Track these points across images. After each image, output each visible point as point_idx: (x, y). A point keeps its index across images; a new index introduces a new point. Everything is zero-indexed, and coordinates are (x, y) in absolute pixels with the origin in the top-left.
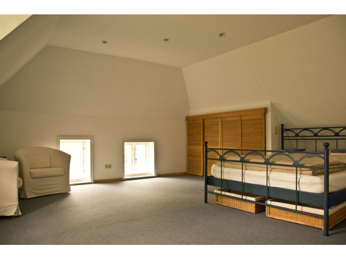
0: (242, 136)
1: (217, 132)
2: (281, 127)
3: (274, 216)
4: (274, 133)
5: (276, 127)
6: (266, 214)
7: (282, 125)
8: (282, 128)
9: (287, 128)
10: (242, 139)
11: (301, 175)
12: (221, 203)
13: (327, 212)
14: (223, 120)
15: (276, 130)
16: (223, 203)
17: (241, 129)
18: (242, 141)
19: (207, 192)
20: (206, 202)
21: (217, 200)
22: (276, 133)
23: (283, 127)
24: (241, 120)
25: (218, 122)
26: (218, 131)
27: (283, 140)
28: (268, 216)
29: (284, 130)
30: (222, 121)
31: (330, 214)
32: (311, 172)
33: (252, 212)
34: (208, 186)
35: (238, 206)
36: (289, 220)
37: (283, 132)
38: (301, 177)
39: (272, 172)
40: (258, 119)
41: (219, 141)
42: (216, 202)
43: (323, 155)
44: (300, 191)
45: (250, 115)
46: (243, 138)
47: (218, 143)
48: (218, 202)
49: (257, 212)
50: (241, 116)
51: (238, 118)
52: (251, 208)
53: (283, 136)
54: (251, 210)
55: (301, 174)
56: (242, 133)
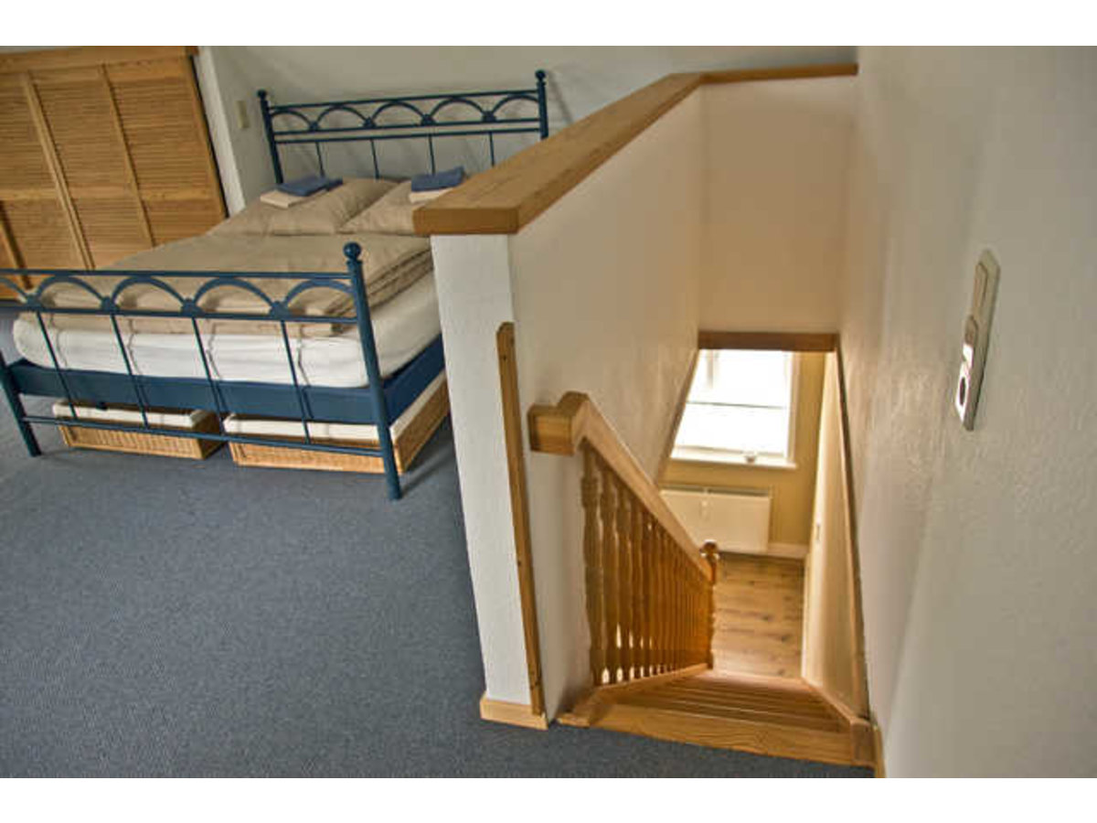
0: (128, 148)
1: (30, 133)
2: (259, 99)
3: (257, 461)
4: (240, 125)
5: (242, 105)
6: (235, 459)
7: (262, 94)
8: (264, 104)
9: (281, 103)
10: (130, 155)
11: (305, 341)
12: (89, 442)
13: (385, 434)
14: (37, 82)
15: (243, 113)
16: (96, 443)
17: (121, 120)
18: (133, 166)
19: (26, 419)
20: (35, 450)
21: (75, 437)
22: (246, 126)
23: (268, 98)
24: (110, 84)
25: (20, 89)
26: (34, 129)
27: (273, 145)
28: (242, 462)
29: (271, 112)
30: (35, 86)
31: (394, 438)
32: (327, 327)
33: (193, 456)
34: (22, 396)
35: (145, 446)
36: (300, 466)
37: (268, 119)
38: (303, 346)
39: (216, 337)
40: (171, 81)
41: (47, 168)
42: (71, 441)
43: (347, 282)
44: (309, 387)
45: (138, 63)
46: (133, 151)
47: (49, 175)
48: (80, 442)
49: (207, 454)
50: (104, 66)
51: (96, 76)
52: (189, 449)
53: (271, 134)
54: (190, 453)
55: (303, 336)
56: (125, 136)
